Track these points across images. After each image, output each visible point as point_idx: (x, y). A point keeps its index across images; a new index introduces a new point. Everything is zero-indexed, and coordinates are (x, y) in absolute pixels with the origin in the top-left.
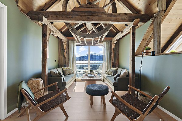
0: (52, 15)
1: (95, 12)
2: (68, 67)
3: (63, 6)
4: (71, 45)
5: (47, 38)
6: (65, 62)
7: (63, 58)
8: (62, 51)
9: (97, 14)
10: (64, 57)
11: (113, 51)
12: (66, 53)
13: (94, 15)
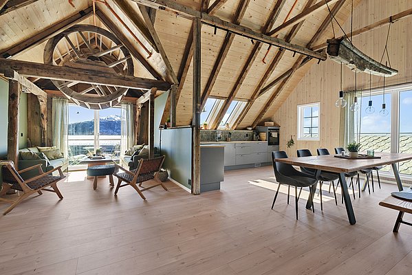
0: (28, 67)
1: (100, 72)
2: (51, 145)
3: (45, 50)
4: (58, 106)
5: (17, 101)
6: (44, 136)
7: (38, 129)
8: (35, 116)
9: (103, 75)
10: (41, 127)
11: (137, 119)
12: (46, 121)
13: (100, 75)
